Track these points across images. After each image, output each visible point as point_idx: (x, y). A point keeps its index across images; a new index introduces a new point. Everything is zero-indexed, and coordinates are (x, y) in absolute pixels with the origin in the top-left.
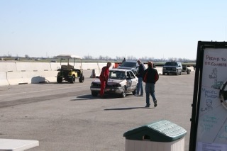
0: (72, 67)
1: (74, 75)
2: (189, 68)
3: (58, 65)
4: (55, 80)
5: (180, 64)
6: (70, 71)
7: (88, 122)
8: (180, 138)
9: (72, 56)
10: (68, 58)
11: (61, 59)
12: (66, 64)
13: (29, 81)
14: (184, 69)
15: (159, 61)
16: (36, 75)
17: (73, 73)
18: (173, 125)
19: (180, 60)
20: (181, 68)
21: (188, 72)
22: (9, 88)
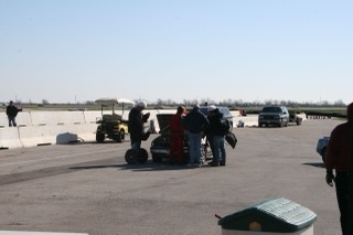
0: (119, 117)
1: (123, 130)
2: (299, 116)
3: (98, 115)
4: (93, 137)
5: (285, 109)
6: (117, 124)
7: (151, 202)
8: (307, 226)
9: (120, 101)
10: (112, 104)
11: (103, 104)
12: (110, 113)
13: (53, 141)
14: (292, 117)
15: (251, 105)
16: (63, 130)
17: (121, 126)
18: (295, 205)
19: (284, 104)
20: (288, 115)
21: (298, 122)
22: (23, 151)
